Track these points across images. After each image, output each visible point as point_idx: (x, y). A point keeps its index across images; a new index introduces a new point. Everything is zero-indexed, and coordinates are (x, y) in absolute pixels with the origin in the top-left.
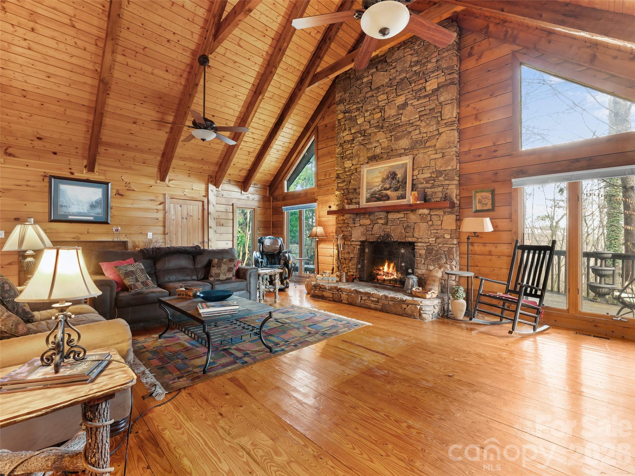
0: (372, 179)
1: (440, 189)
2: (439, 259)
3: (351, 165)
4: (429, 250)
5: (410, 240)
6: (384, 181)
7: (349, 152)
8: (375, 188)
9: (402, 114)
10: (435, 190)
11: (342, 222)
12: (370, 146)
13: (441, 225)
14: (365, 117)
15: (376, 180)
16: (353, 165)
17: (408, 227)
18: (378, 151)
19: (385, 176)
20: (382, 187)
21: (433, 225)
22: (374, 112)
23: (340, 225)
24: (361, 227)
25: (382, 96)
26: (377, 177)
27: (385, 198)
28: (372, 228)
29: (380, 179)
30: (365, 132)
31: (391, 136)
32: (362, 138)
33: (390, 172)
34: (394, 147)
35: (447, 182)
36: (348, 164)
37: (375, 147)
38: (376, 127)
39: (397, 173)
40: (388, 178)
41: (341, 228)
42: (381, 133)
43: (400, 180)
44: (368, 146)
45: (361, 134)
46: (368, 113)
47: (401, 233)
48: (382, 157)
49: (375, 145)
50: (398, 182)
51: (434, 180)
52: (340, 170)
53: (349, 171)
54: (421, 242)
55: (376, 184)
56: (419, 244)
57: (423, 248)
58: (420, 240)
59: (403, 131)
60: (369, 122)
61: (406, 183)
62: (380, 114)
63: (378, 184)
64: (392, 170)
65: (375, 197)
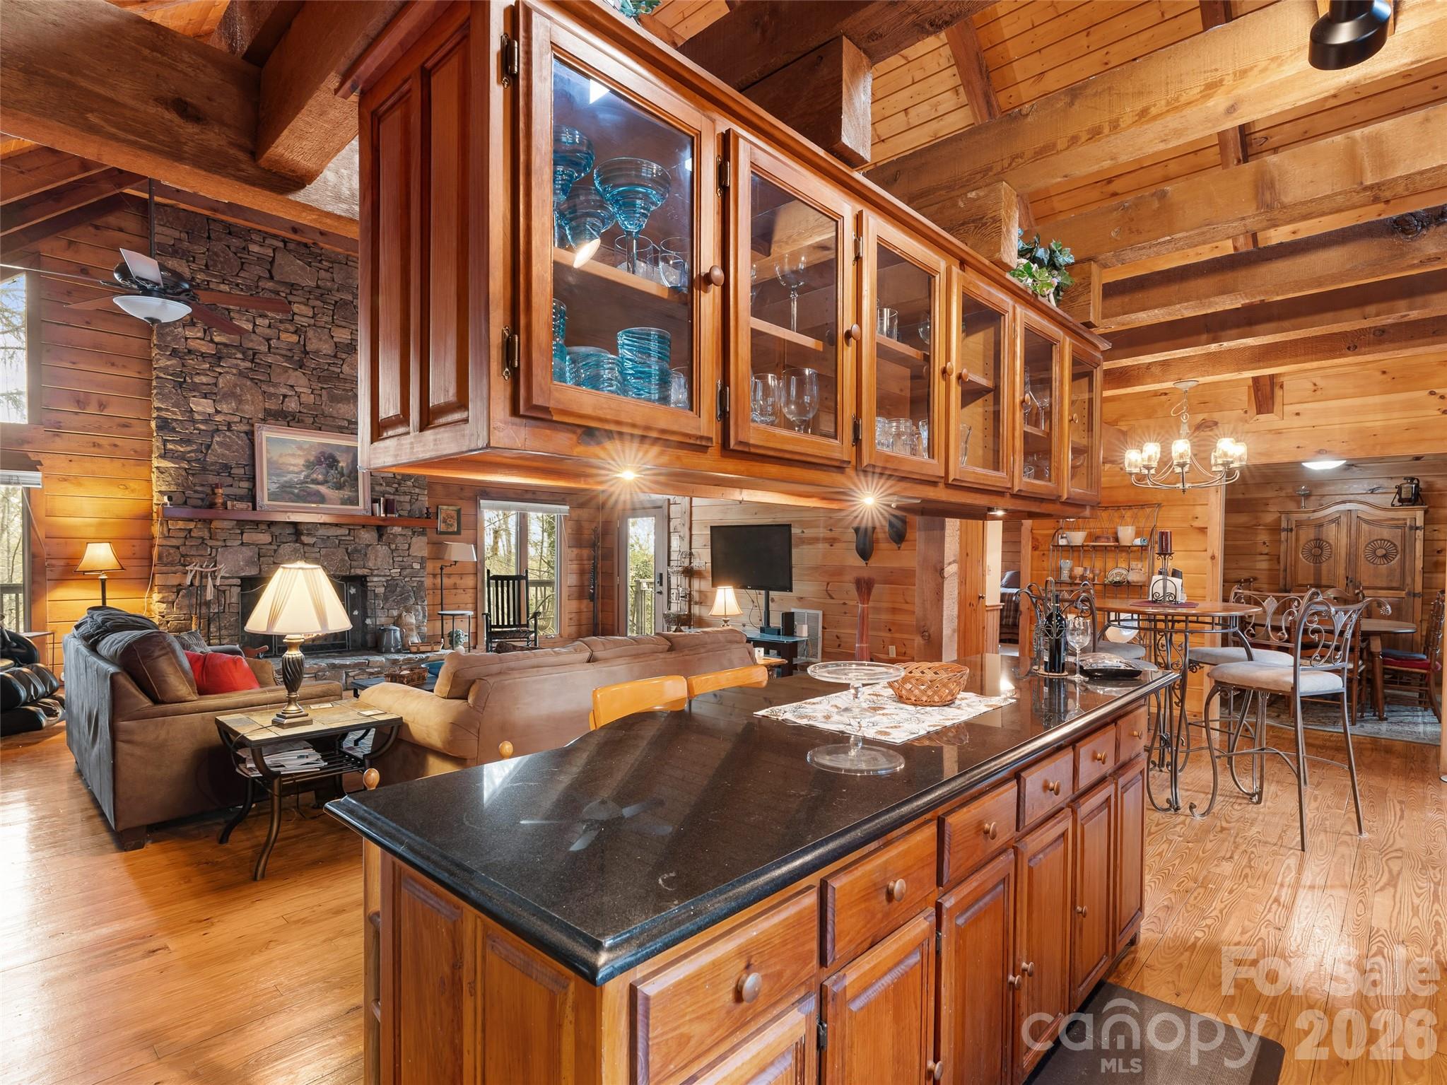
0: (281, 456)
1: (408, 498)
2: (407, 599)
3: (211, 411)
4: (391, 586)
5: (360, 572)
6: (309, 465)
7: (204, 379)
8: (290, 476)
9: (343, 360)
10: (402, 498)
11: (183, 534)
12: (272, 390)
13: (409, 549)
14: (255, 324)
15: (293, 461)
16: (217, 412)
17: (356, 550)
18: (292, 405)
19: (312, 459)
20: (306, 477)
21: (396, 549)
22: (282, 327)
23: (174, 542)
24: (244, 549)
25: (303, 307)
26: (293, 455)
27: (313, 498)
28: (275, 551)
29: (301, 462)
30: (254, 354)
31: (322, 388)
32: (248, 364)
33: (323, 453)
34: (329, 410)
35: (417, 490)
36: (202, 406)
37: (285, 396)
38: (289, 359)
39: (339, 459)
40: (319, 462)
41: (178, 548)
42: (298, 373)
43: (345, 471)
44: (264, 387)
45: (243, 353)
46: (267, 322)
47: (343, 560)
48: (303, 421)
49: (284, 391)
50: (342, 475)
51: (399, 484)
52: (174, 413)
53: (205, 422)
54: (377, 576)
55: (291, 468)
56: (376, 579)
57: (380, 584)
58: (376, 572)
59: (347, 391)
60: (268, 340)
61: (357, 479)
62: (295, 338)
63: (296, 469)
64: (328, 451)
65: (293, 493)
